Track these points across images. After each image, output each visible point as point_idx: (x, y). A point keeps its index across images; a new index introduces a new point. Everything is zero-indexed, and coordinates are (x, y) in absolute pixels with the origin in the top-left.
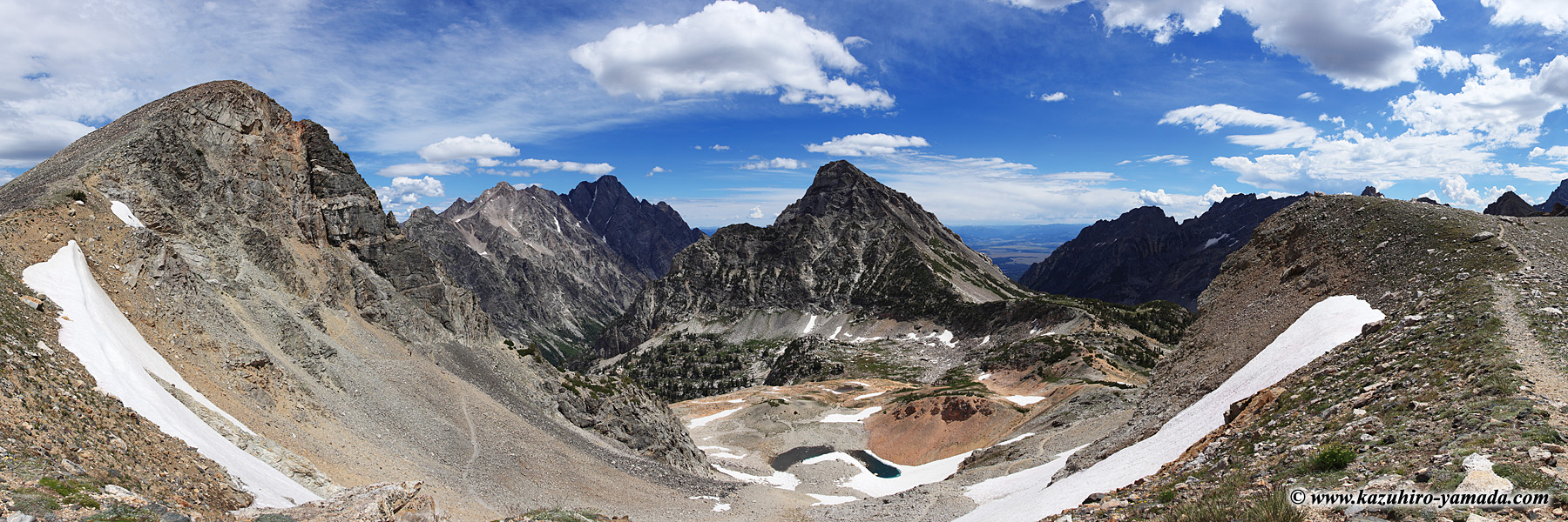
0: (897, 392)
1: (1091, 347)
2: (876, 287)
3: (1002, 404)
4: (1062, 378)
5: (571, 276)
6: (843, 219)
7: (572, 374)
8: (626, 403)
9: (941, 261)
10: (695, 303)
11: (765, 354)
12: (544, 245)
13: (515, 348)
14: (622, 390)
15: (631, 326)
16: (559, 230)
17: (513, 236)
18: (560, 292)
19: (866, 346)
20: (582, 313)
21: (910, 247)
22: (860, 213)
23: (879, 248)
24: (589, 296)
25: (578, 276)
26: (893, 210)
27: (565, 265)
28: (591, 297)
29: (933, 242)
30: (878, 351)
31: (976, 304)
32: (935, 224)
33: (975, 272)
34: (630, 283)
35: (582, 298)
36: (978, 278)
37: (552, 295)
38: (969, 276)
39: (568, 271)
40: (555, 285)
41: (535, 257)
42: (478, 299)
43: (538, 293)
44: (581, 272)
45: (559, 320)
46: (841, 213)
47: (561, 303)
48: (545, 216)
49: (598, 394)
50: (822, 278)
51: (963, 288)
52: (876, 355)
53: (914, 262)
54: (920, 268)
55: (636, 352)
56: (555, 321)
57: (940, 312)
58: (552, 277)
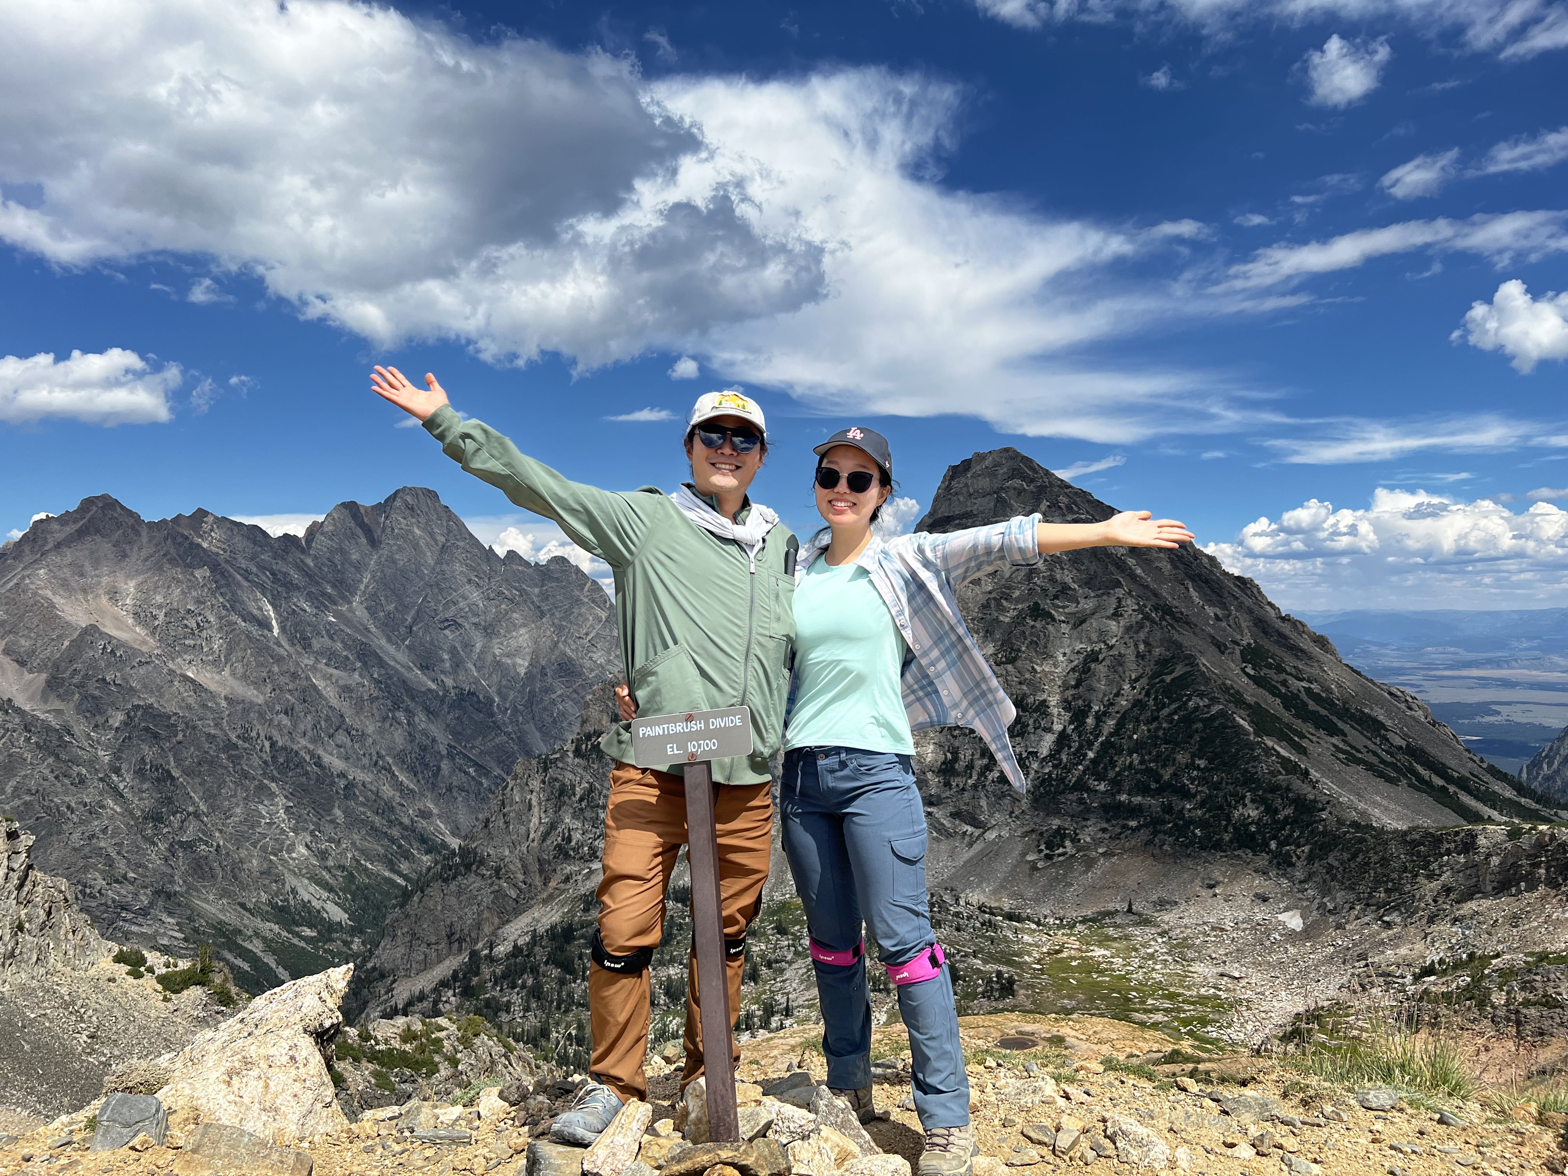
2: (1096, 769)
5: (312, 754)
6: (1008, 598)
9: (1274, 705)
12: (233, 674)
13: (151, 970)
14: (459, 1055)
15: (479, 878)
16: (276, 631)
17: (136, 652)
18: (281, 801)
19: (1072, 926)
20: (343, 854)
21: (1188, 669)
22: (1052, 580)
23: (1101, 669)
24: (363, 805)
25: (331, 754)
26: (1139, 571)
27: (295, 725)
28: (370, 808)
29: (1252, 655)
30: (1104, 941)
31: (1382, 831)
32: (1256, 608)
33: (1378, 741)
34: (476, 764)
35: (344, 812)
36: (1388, 758)
37: (257, 810)
38: (1358, 751)
39: (304, 742)
40: (265, 781)
41: (204, 706)
42: (27, 840)
43: (213, 808)
44: (339, 742)
45: (279, 879)
46: (1003, 582)
47: (283, 832)
48: (234, 594)
49: (396, 1076)
50: (957, 744)
51: (1342, 784)
52: (1098, 952)
53: (1197, 708)
54: (1216, 724)
55: (491, 950)
56: (267, 882)
57: (1273, 845)
58: (256, 761)
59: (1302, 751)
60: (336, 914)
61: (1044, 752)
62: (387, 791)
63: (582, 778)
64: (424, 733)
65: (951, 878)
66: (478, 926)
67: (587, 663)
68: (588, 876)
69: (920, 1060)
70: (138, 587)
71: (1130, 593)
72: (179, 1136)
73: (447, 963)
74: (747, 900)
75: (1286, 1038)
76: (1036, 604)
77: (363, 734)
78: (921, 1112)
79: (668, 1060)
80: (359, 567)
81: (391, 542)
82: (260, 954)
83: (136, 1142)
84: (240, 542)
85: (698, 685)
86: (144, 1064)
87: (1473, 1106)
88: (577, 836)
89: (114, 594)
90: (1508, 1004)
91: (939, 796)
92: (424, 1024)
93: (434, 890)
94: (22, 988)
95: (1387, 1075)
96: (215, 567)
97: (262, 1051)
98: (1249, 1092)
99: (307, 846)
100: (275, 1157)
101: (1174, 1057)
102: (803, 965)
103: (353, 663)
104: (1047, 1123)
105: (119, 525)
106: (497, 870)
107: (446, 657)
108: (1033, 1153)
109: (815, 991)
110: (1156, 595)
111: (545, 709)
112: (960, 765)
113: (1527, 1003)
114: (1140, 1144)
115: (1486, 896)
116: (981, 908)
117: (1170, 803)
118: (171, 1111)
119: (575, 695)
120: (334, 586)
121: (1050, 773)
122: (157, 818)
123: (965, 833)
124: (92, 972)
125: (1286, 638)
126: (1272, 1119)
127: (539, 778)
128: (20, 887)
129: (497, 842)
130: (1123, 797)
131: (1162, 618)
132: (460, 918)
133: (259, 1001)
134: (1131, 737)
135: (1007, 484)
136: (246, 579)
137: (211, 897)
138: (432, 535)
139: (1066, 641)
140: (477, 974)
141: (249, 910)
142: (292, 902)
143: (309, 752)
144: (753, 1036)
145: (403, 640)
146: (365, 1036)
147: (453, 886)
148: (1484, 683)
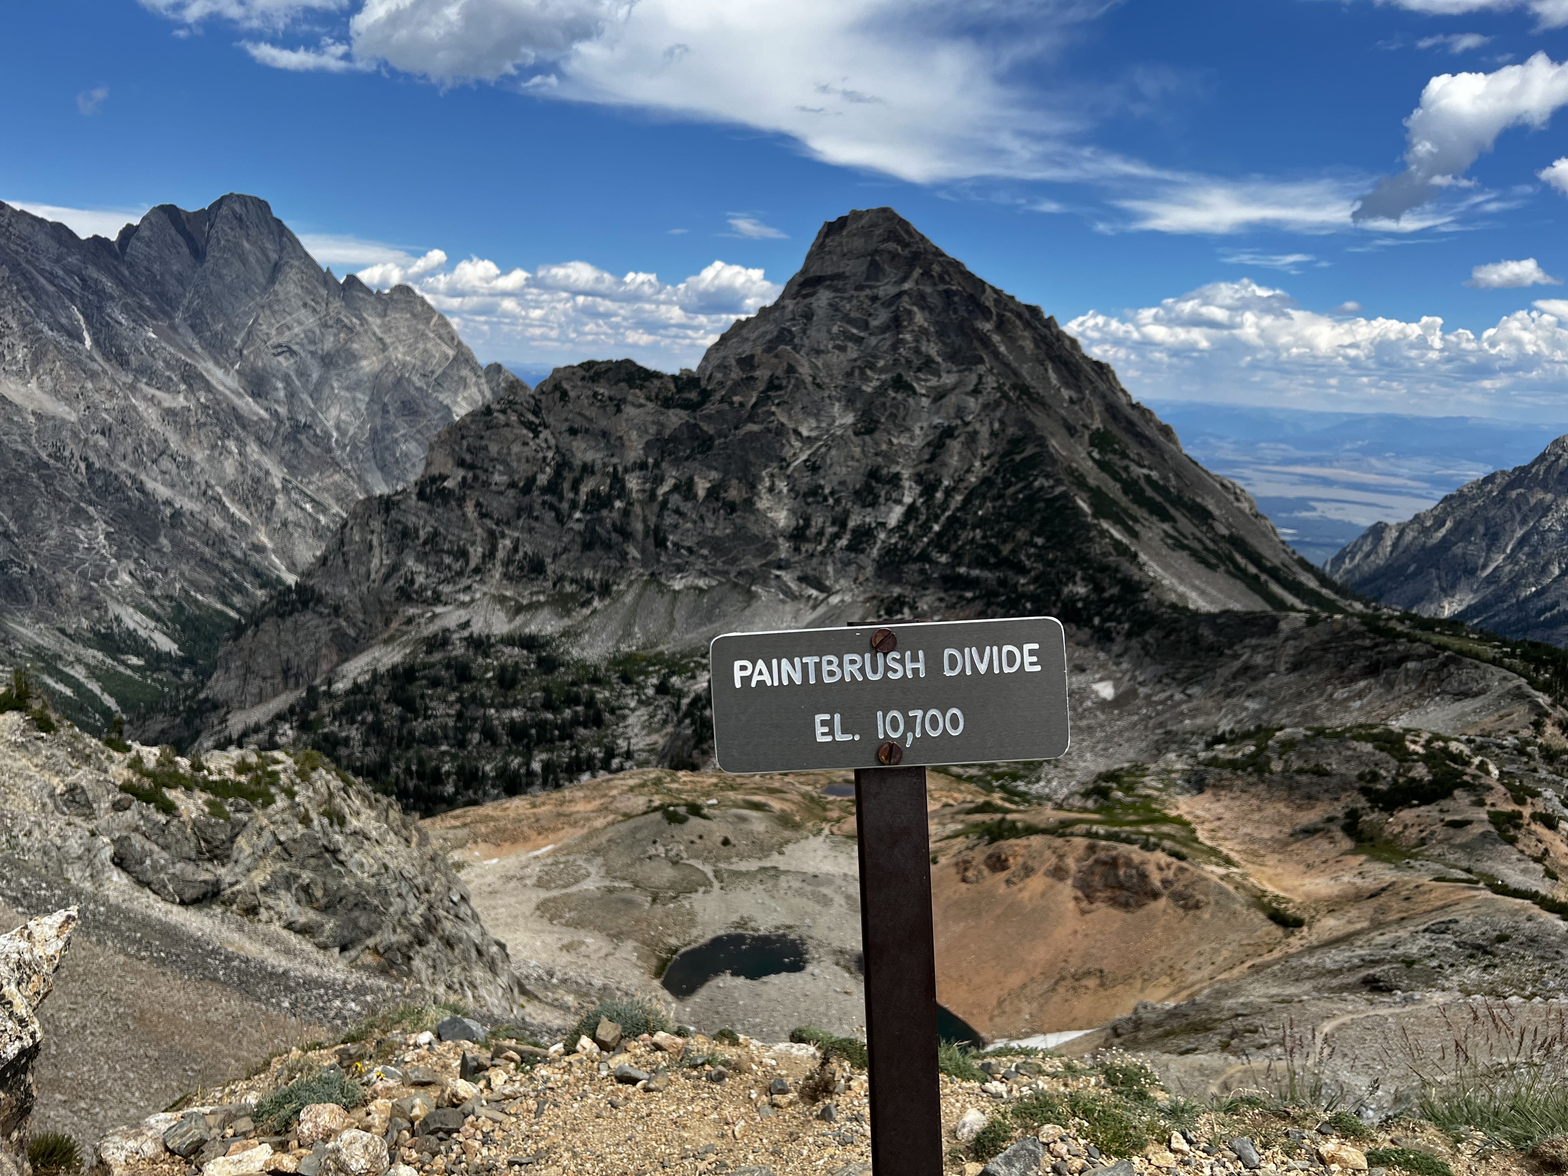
0: (969, 812)
1: (1522, 788)
2: (940, 543)
3: (1231, 888)
4: (1414, 856)
5: (134, 479)
6: (872, 367)
7: (151, 755)
8: (306, 820)
9: (1114, 489)
10: (490, 555)
11: (663, 689)
12: (41, 386)
14: (296, 788)
15: (316, 616)
16: (88, 343)
18: (101, 526)
20: (171, 583)
21: (1038, 449)
22: (917, 351)
23: (955, 445)
24: (192, 535)
25: (155, 480)
26: (1002, 349)
27: (113, 447)
28: (199, 538)
29: (1100, 440)
31: (1196, 613)
32: (1108, 393)
33: (1204, 529)
34: (313, 500)
35: (171, 541)
36: (1211, 545)
37: (74, 534)
38: (1186, 538)
39: (124, 465)
40: (83, 505)
41: (10, 420)
43: (25, 529)
44: (164, 468)
45: (100, 606)
46: (869, 350)
47: (104, 557)
48: (40, 299)
49: (231, 805)
50: (809, 511)
51: (1166, 567)
53: (1042, 488)
54: (1058, 504)
55: (330, 685)
56: (88, 608)
57: (1096, 621)
58: (71, 483)
59: (1134, 534)
60: (165, 644)
61: (893, 521)
62: (218, 522)
63: (425, 522)
64: (257, 464)
66: (316, 662)
67: (432, 403)
68: (431, 620)
71: (991, 370)
73: (283, 697)
75: (1087, 795)
76: (900, 376)
77: (190, 461)
80: (181, 280)
81: (217, 255)
82: (82, 680)
84: (41, 239)
88: (420, 580)
91: (788, 561)
92: (259, 756)
93: (268, 625)
96: (14, 267)
99: (131, 573)
103: (177, 385)
106: (336, 608)
107: (280, 385)
110: (1016, 373)
111: (387, 448)
112: (812, 531)
113: (1300, 771)
115: (1279, 675)
117: (1006, 577)
119: (418, 436)
120: (152, 299)
121: (896, 544)
123: (810, 597)
125: (1133, 425)
127: (380, 518)
129: (335, 580)
130: (962, 570)
131: (1019, 398)
132: (297, 654)
134: (976, 513)
135: (883, 247)
136: (52, 283)
137: (27, 621)
138: (263, 250)
139: (925, 415)
140: (315, 708)
141: (69, 636)
142: (116, 630)
143: (130, 476)
144: (594, 776)
145: (233, 364)
146: (197, 767)
147: (289, 622)
148: (1307, 479)
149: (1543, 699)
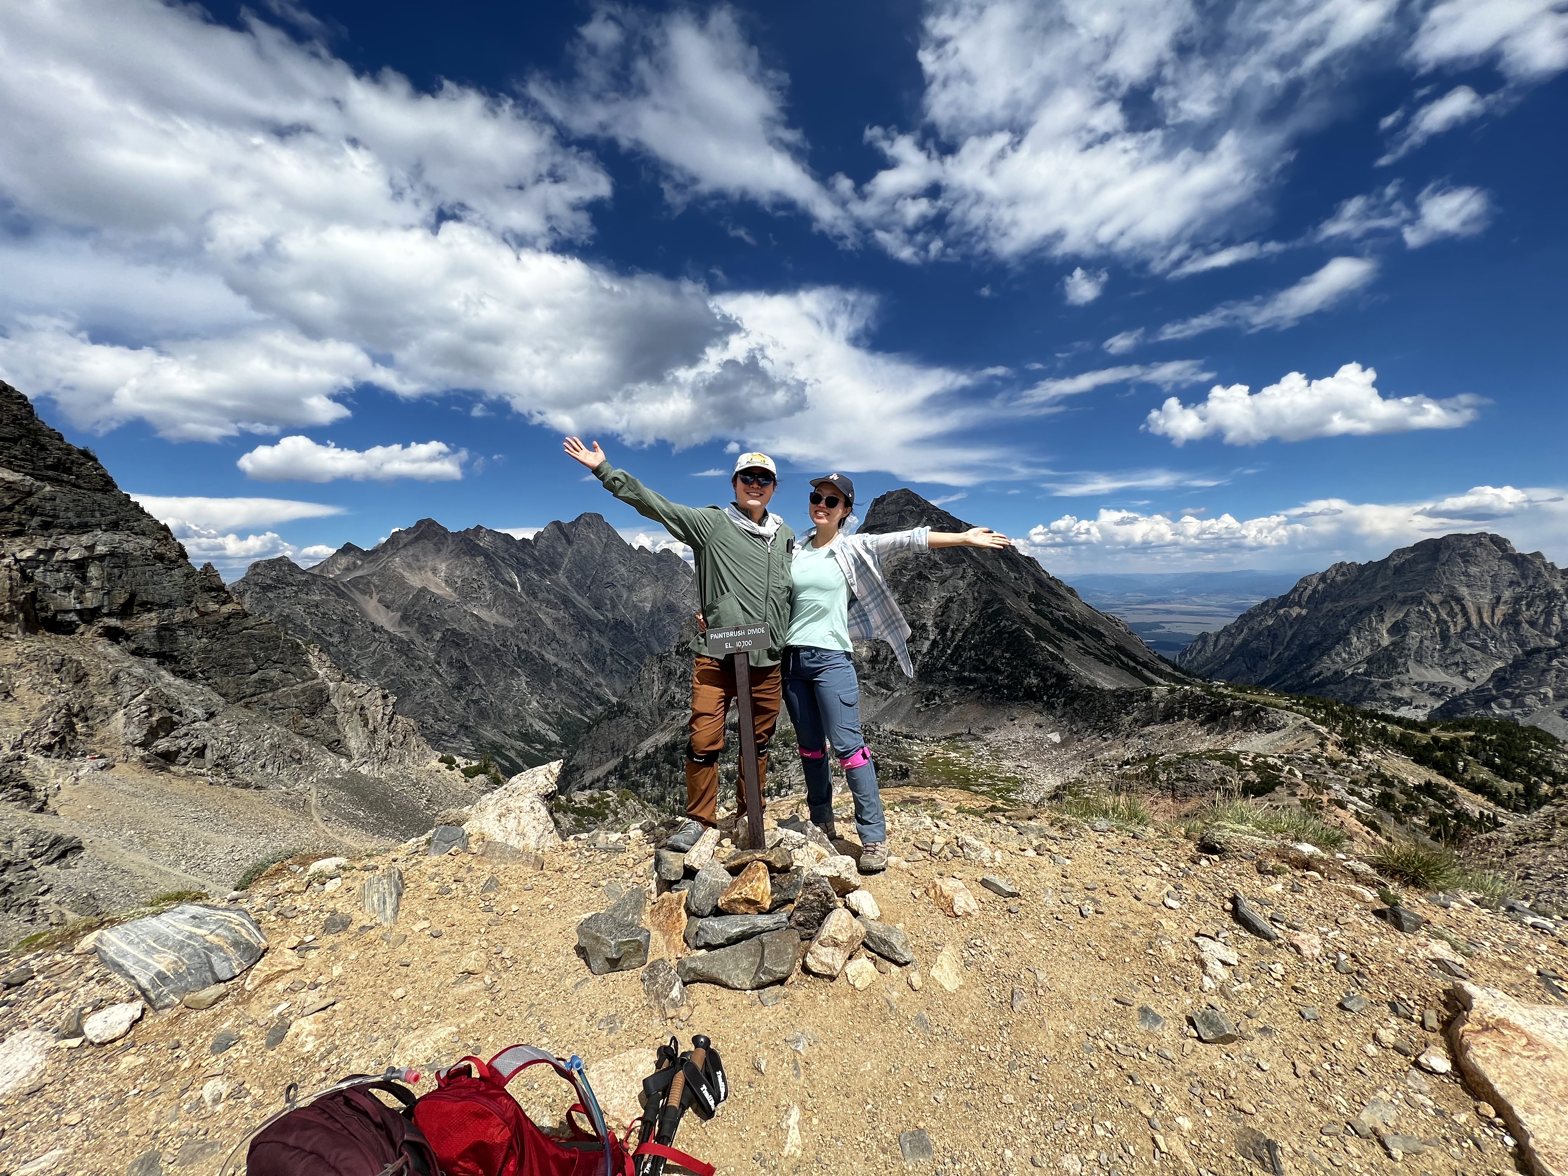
1: (1319, 784)
9: (1046, 624)
12: (497, 612)
13: (458, 766)
16: (519, 589)
17: (447, 601)
18: (523, 678)
19: (939, 742)
20: (556, 705)
21: (1000, 605)
23: (955, 606)
25: (549, 654)
27: (530, 639)
29: (1035, 598)
30: (956, 749)
31: (1102, 690)
32: (1036, 573)
33: (1100, 643)
34: (625, 659)
35: (557, 684)
36: (1106, 652)
37: (511, 683)
38: (1090, 648)
39: (535, 647)
40: (515, 668)
41: (483, 629)
42: (392, 699)
43: (488, 683)
44: (553, 647)
45: (523, 719)
47: (525, 694)
48: (497, 570)
51: (1082, 665)
52: (953, 755)
53: (1005, 626)
55: (634, 755)
57: (1045, 698)
58: (510, 658)
59: (1060, 648)
60: (554, 737)
61: (925, 650)
62: (579, 673)
63: (680, 665)
64: (597, 642)
65: (875, 717)
66: (628, 743)
67: (682, 606)
68: (684, 717)
69: (859, 808)
70: (447, 567)
71: (971, 567)
72: (474, 848)
73: (611, 762)
74: (767, 726)
75: (1051, 799)
76: (920, 572)
77: (566, 643)
78: (861, 835)
79: (728, 809)
80: (562, 556)
81: (579, 542)
82: (514, 758)
83: (452, 851)
84: (500, 543)
85: (740, 614)
86: (455, 811)
87: (1150, 829)
88: (678, 696)
89: (434, 571)
90: (1168, 780)
91: (869, 674)
92: (600, 793)
93: (604, 724)
94: (391, 776)
95: (1105, 814)
96: (487, 557)
97: (517, 805)
98: (1032, 823)
99: (537, 701)
100: (524, 858)
101: (993, 809)
102: (798, 763)
103: (560, 606)
104: (928, 840)
105: (436, 534)
106: (637, 714)
107: (608, 602)
108: (920, 855)
109: (803, 777)
110: (985, 568)
111: (660, 630)
112: (880, 658)
113: (1178, 779)
114: (976, 850)
115: (1156, 724)
116: (891, 732)
117: (991, 676)
118: (470, 835)
119: (676, 622)
120: (549, 566)
121: (928, 662)
122: (459, 688)
123: (883, 693)
124: (428, 767)
125: (1052, 589)
126: (1045, 837)
127: (658, 666)
128: (389, 724)
129: (636, 699)
130: (966, 674)
131: (987, 579)
132: (618, 739)
133: (514, 779)
135: (905, 508)
136: (503, 562)
137: (488, 728)
138: (600, 538)
139: (936, 592)
140: (627, 768)
141: (508, 735)
142: (530, 731)
143: (538, 653)
145: (586, 594)
146: (569, 800)
147: (614, 722)
148: (1156, 612)
149: (1323, 729)
